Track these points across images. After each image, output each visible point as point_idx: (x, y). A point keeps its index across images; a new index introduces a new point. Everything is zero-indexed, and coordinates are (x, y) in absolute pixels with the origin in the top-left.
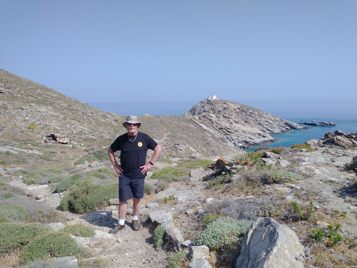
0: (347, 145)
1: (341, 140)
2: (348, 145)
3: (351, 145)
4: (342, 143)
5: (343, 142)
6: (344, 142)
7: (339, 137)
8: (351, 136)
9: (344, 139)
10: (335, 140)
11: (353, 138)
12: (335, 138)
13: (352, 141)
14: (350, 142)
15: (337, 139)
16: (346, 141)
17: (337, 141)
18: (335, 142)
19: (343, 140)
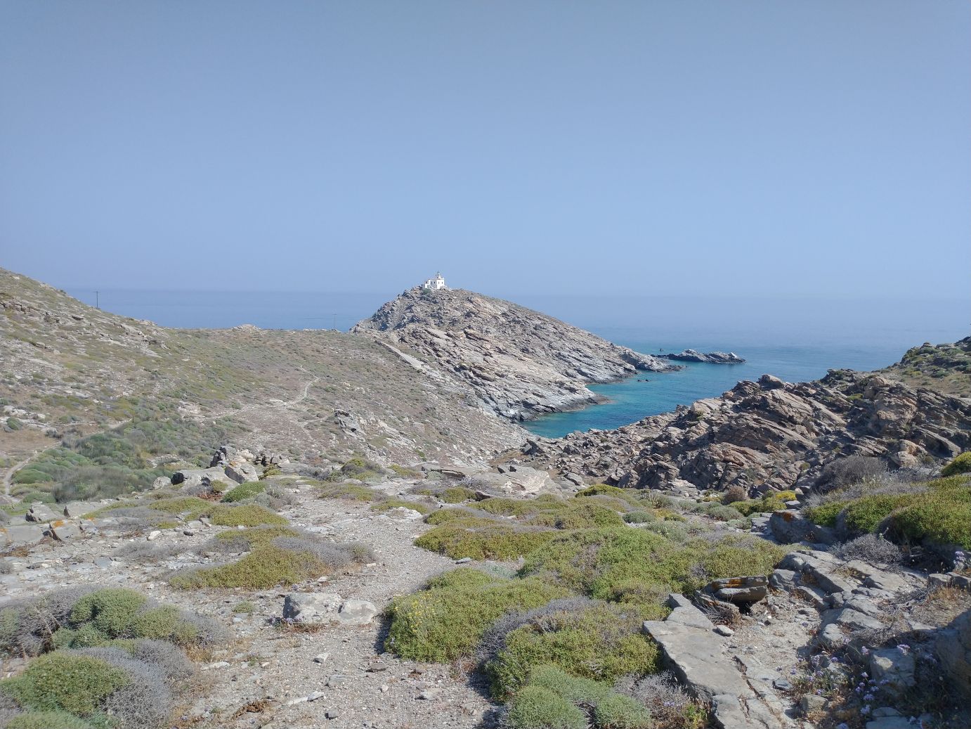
0: (800, 413)
1: (785, 400)
2: (801, 415)
3: (809, 415)
4: (786, 409)
5: (789, 405)
6: (792, 407)
7: (779, 393)
8: (803, 390)
9: (791, 398)
10: (771, 402)
11: (809, 395)
12: (770, 395)
13: (810, 404)
14: (808, 407)
15: (775, 399)
16: (797, 403)
17: (775, 403)
18: (768, 406)
19: (789, 401)
